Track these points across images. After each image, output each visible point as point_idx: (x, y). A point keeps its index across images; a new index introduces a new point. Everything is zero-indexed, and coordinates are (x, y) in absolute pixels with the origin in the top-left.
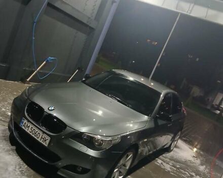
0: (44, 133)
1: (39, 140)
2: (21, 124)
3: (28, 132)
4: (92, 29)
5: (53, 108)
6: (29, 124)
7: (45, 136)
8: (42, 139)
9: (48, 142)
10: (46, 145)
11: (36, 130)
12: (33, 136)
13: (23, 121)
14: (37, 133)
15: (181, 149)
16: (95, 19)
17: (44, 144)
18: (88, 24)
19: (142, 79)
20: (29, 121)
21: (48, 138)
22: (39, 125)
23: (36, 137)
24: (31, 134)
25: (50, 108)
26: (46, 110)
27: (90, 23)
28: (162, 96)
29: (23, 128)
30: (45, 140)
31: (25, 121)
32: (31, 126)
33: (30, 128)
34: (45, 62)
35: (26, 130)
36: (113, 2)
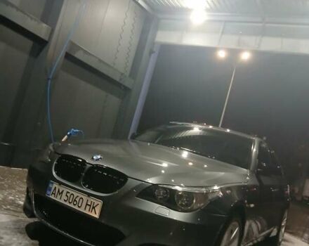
0: (89, 195)
1: (82, 210)
2: (48, 192)
3: (62, 201)
4: (127, 90)
5: (99, 157)
6: (62, 188)
7: (92, 200)
8: (88, 207)
9: (98, 209)
10: (97, 216)
11: (76, 194)
12: (71, 205)
13: (50, 186)
14: (77, 200)
16: (130, 76)
17: (93, 214)
18: (121, 82)
20: (61, 183)
21: (99, 203)
22: (80, 185)
23: (76, 207)
24: (67, 204)
25: (95, 157)
26: (88, 160)
27: (124, 81)
29: (52, 197)
30: (94, 208)
31: (55, 185)
32: (66, 190)
33: (64, 193)
34: (66, 137)
35: (58, 199)
36: (151, 52)
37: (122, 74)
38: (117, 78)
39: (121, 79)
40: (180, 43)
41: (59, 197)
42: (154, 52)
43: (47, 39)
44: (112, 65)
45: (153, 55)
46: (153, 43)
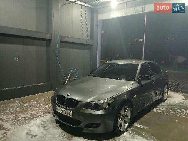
0: (68, 110)
1: (67, 115)
2: (56, 109)
3: (61, 112)
4: (91, 45)
5: (69, 94)
6: (60, 108)
7: (69, 111)
9: (71, 114)
10: (71, 117)
11: (64, 110)
12: (63, 114)
13: (56, 107)
15: (173, 97)
16: (91, 39)
17: (70, 116)
18: (87, 44)
19: (134, 61)
20: (59, 106)
21: (71, 112)
22: (65, 106)
23: (65, 114)
24: (62, 113)
26: (66, 96)
27: (88, 43)
28: (139, 66)
29: (58, 111)
31: (58, 107)
32: (61, 108)
33: (61, 109)
34: (70, 74)
35: (59, 112)
36: (97, 26)
37: (87, 40)
38: (85, 43)
39: (87, 43)
40: (109, 18)
41: (59, 111)
42: (99, 25)
43: (51, 39)
44: (81, 38)
45: (99, 27)
46: (98, 21)
